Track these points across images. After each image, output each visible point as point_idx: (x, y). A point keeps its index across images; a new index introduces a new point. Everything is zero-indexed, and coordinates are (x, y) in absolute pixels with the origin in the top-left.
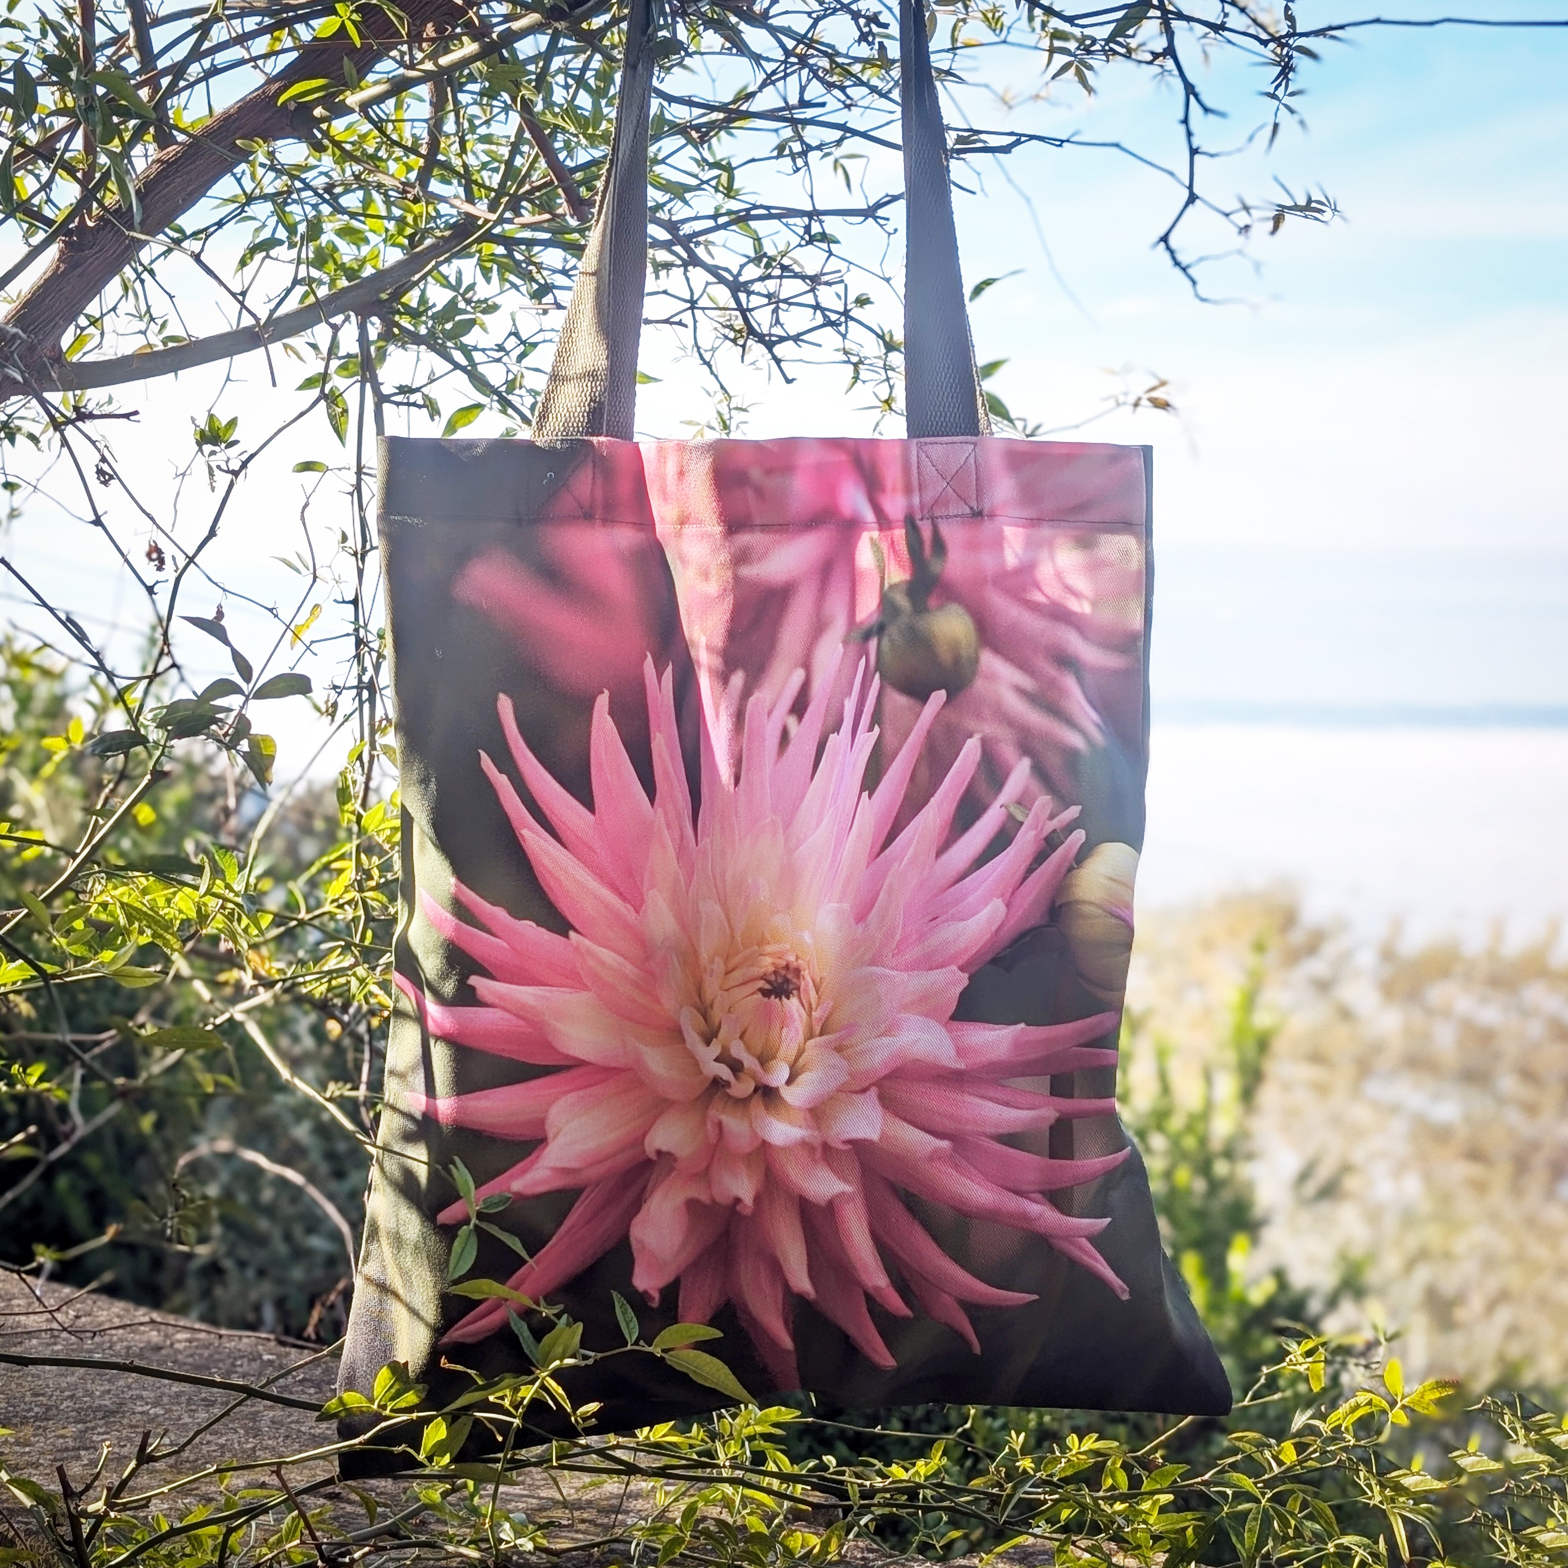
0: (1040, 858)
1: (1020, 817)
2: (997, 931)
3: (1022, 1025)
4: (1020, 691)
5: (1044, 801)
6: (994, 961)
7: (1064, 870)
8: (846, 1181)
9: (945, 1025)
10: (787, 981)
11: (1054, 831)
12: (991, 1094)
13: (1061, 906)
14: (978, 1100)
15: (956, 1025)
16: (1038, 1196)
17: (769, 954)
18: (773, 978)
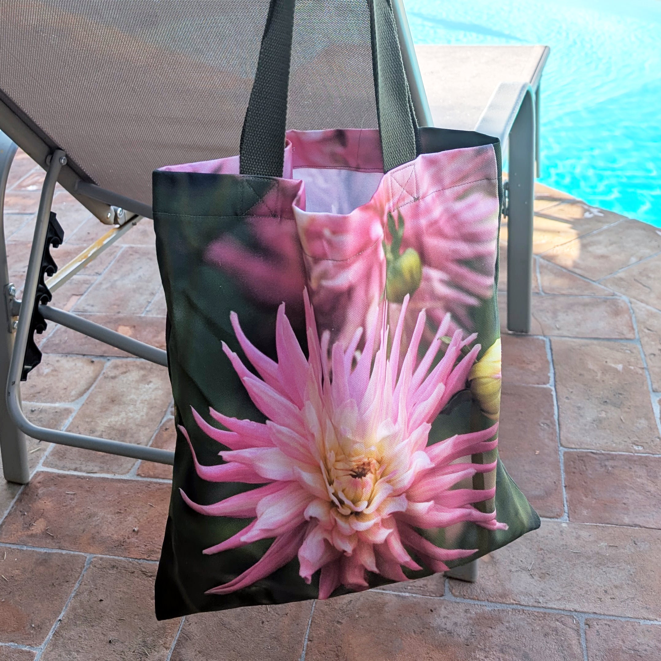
0: (459, 359)
1: (447, 342)
2: (442, 398)
3: (456, 436)
4: (442, 281)
5: (459, 332)
6: (441, 413)
7: (471, 364)
8: (389, 528)
9: (425, 450)
10: (364, 469)
11: (465, 346)
12: (447, 471)
13: (471, 380)
14: (442, 477)
15: (429, 448)
16: (469, 506)
17: (354, 461)
18: (357, 470)
